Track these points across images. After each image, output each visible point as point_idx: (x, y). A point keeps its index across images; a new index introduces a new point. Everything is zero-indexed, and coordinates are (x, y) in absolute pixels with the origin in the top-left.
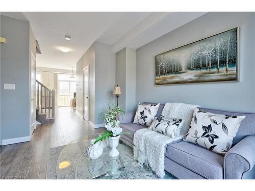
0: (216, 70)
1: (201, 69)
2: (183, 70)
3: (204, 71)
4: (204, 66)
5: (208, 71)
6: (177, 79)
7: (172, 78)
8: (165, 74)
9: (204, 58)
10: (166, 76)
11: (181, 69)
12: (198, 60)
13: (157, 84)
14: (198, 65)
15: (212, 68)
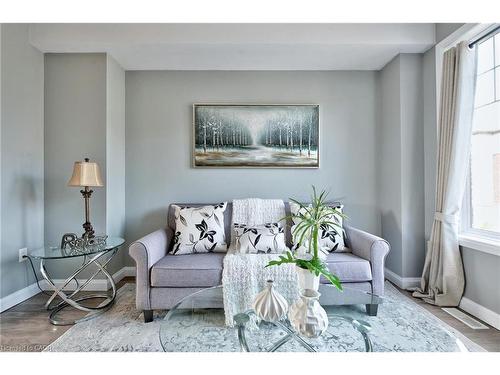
0: (298, 151)
1: (280, 147)
2: (255, 144)
3: (284, 150)
4: (285, 145)
5: (289, 151)
6: (244, 159)
7: (234, 155)
8: (219, 145)
9: (284, 132)
10: (220, 150)
11: (250, 142)
12: (276, 133)
13: (199, 165)
14: (276, 140)
15: (294, 148)
